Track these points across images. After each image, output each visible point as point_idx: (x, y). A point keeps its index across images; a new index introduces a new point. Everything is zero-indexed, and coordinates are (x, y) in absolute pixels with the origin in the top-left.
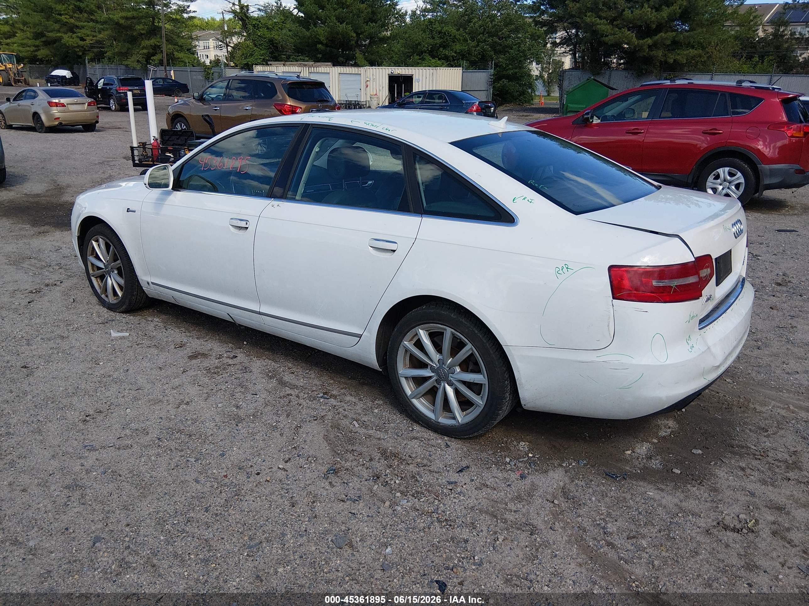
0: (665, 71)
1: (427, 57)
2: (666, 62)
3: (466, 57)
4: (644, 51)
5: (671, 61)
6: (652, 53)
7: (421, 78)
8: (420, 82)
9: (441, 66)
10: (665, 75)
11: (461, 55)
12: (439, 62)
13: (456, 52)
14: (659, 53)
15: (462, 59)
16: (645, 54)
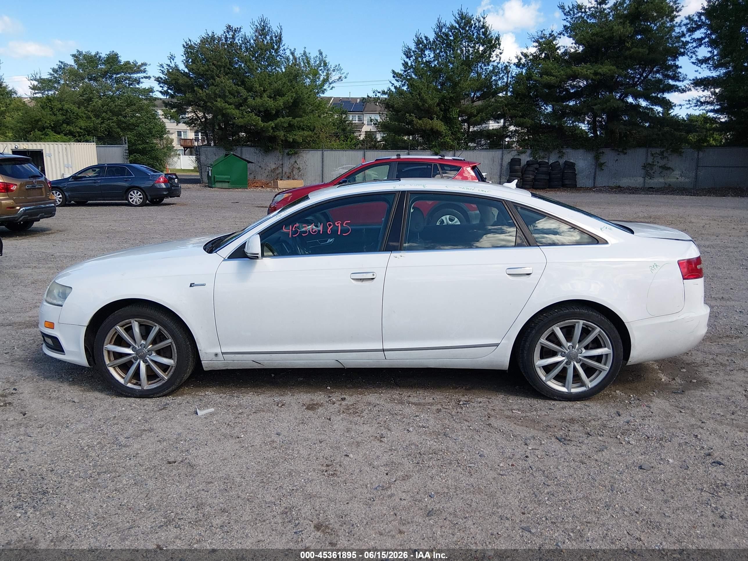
0: (286, 148)
1: (52, 133)
2: (286, 141)
3: (92, 133)
4: (269, 132)
5: (291, 140)
6: (276, 133)
7: (52, 153)
8: (52, 157)
9: (69, 141)
10: (287, 151)
11: (87, 131)
12: (65, 137)
13: (81, 128)
14: (281, 134)
15: (88, 135)
16: (270, 134)
